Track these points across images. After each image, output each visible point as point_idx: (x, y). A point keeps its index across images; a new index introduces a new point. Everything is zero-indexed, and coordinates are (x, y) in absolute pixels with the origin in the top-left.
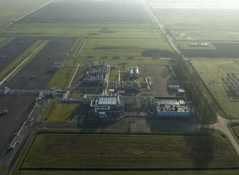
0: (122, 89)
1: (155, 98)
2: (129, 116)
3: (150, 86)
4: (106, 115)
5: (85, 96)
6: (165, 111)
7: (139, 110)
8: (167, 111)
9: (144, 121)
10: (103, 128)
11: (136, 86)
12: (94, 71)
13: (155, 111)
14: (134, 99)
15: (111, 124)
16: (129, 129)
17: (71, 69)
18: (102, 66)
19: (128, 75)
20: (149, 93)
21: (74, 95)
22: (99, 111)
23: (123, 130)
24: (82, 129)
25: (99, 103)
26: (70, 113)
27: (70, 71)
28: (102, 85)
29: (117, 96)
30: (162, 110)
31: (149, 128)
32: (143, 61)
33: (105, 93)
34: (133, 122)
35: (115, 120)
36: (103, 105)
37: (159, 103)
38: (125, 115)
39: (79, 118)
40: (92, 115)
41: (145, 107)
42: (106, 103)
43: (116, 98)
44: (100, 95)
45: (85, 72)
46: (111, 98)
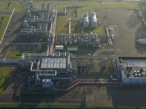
0: (74, 45)
1: (120, 58)
2: (84, 85)
3: (112, 40)
4: (52, 83)
5: (23, 57)
6: (132, 77)
7: (98, 76)
8: (136, 76)
9: (103, 92)
10: (48, 102)
11: (93, 40)
12: (35, 19)
13: (119, 76)
14: (91, 60)
15: (59, 96)
16: (84, 102)
17: (3, 15)
18: (45, 12)
19: (82, 24)
20: (111, 50)
21: (7, 53)
22: (42, 78)
23: (75, 104)
24: (19, 103)
25: (42, 67)
26: (3, 81)
27: (2, 18)
28: (45, 39)
29: (67, 55)
30: (128, 76)
31: (111, 101)
32: (103, 3)
33: (50, 51)
34: (90, 92)
35: (65, 90)
36: (47, 69)
37: (125, 65)
38: (78, 83)
39: (15, 88)
40: (33, 83)
41: (105, 71)
42: (52, 67)
43: (65, 59)
44: (43, 54)
45: (22, 20)
46: (59, 59)
